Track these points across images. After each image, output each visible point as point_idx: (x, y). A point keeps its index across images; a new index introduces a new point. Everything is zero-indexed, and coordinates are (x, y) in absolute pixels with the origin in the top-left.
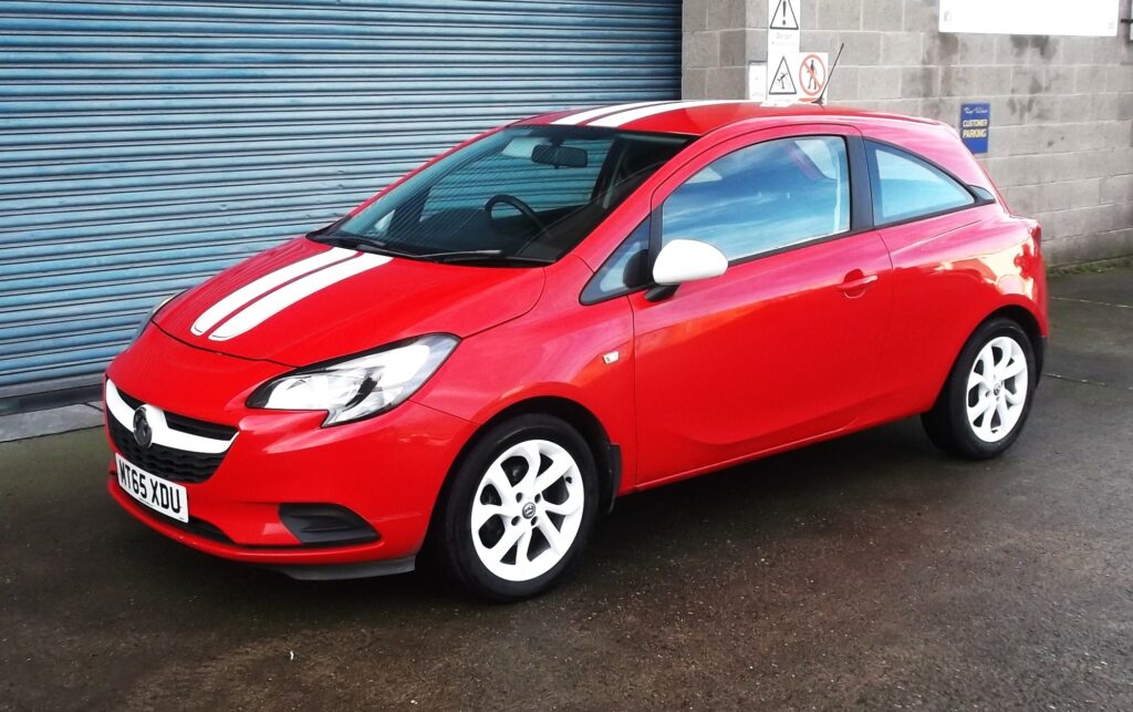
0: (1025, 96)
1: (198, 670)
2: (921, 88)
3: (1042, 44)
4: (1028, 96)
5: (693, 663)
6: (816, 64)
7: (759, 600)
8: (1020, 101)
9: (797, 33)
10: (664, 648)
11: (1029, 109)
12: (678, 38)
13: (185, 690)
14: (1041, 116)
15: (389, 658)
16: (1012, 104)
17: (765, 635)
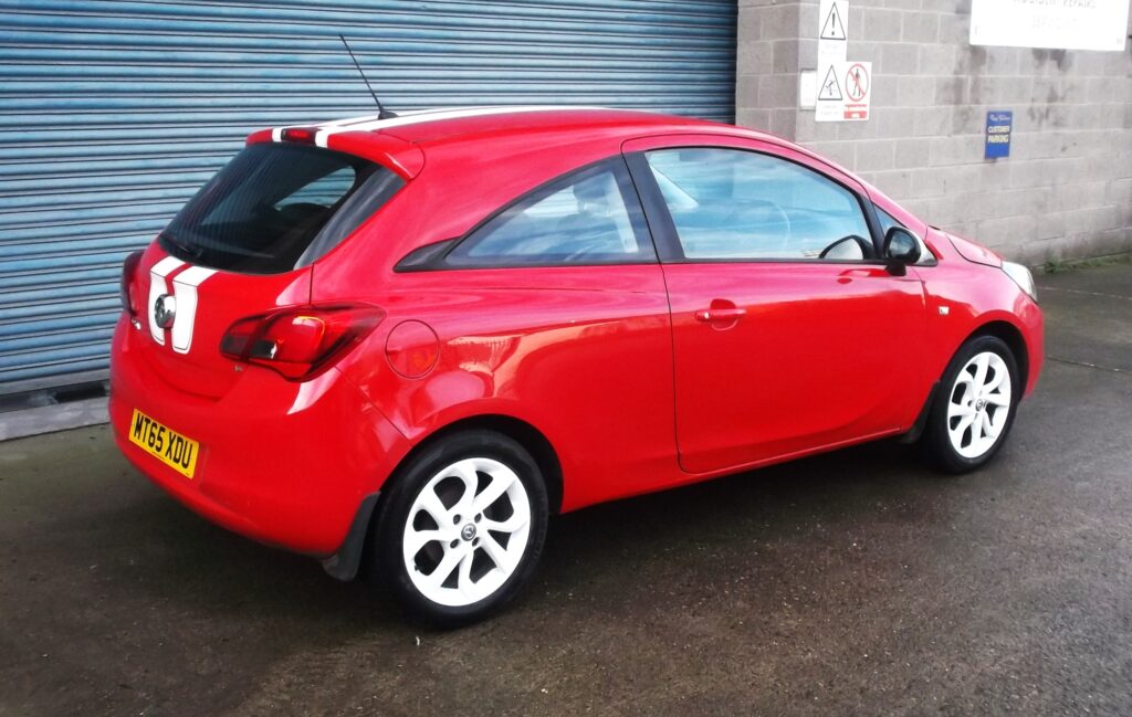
0: (1042, 105)
1: (328, 656)
2: (953, 96)
3: (1059, 57)
4: (1046, 105)
5: (809, 650)
6: (861, 72)
7: (859, 585)
8: (1039, 110)
9: (845, 42)
10: (778, 634)
11: (1047, 116)
12: (733, 47)
13: (318, 677)
14: (1057, 124)
15: (512, 644)
16: (1031, 113)
17: (872, 622)
